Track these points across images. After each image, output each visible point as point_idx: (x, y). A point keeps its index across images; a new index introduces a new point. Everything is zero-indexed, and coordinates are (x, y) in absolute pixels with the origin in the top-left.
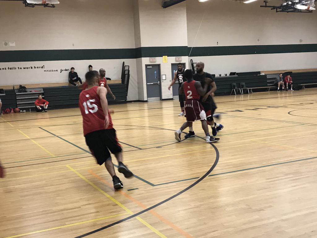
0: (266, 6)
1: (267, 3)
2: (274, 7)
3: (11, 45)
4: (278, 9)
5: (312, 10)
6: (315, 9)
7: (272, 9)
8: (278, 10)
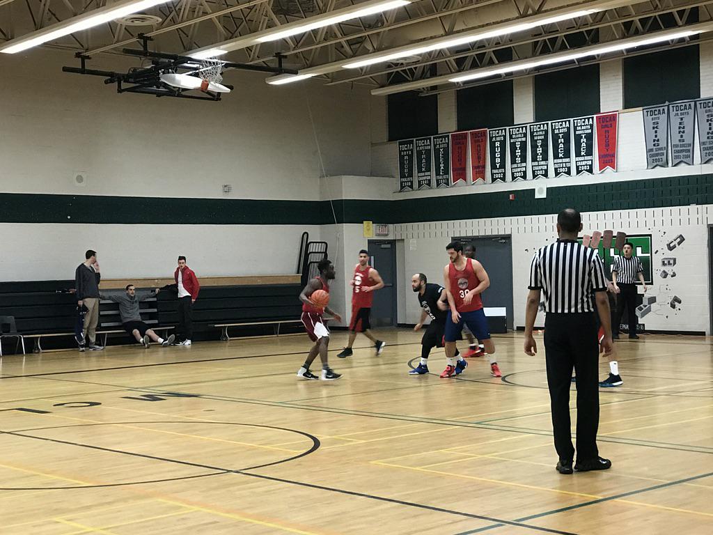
0: (83, 71)
1: (86, 60)
2: (112, 75)
4: (122, 82)
5: (219, 94)
6: (228, 90)
7: (106, 82)
8: (124, 85)
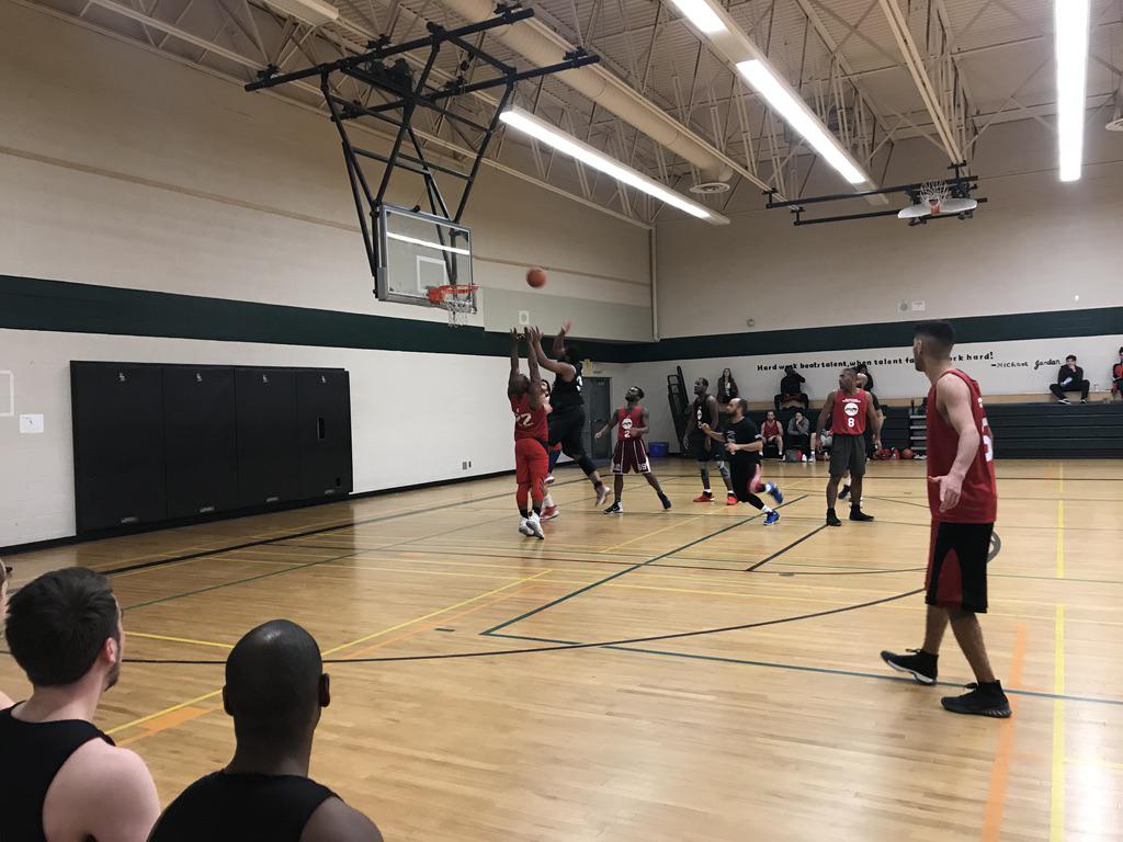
3: (915, 307)
